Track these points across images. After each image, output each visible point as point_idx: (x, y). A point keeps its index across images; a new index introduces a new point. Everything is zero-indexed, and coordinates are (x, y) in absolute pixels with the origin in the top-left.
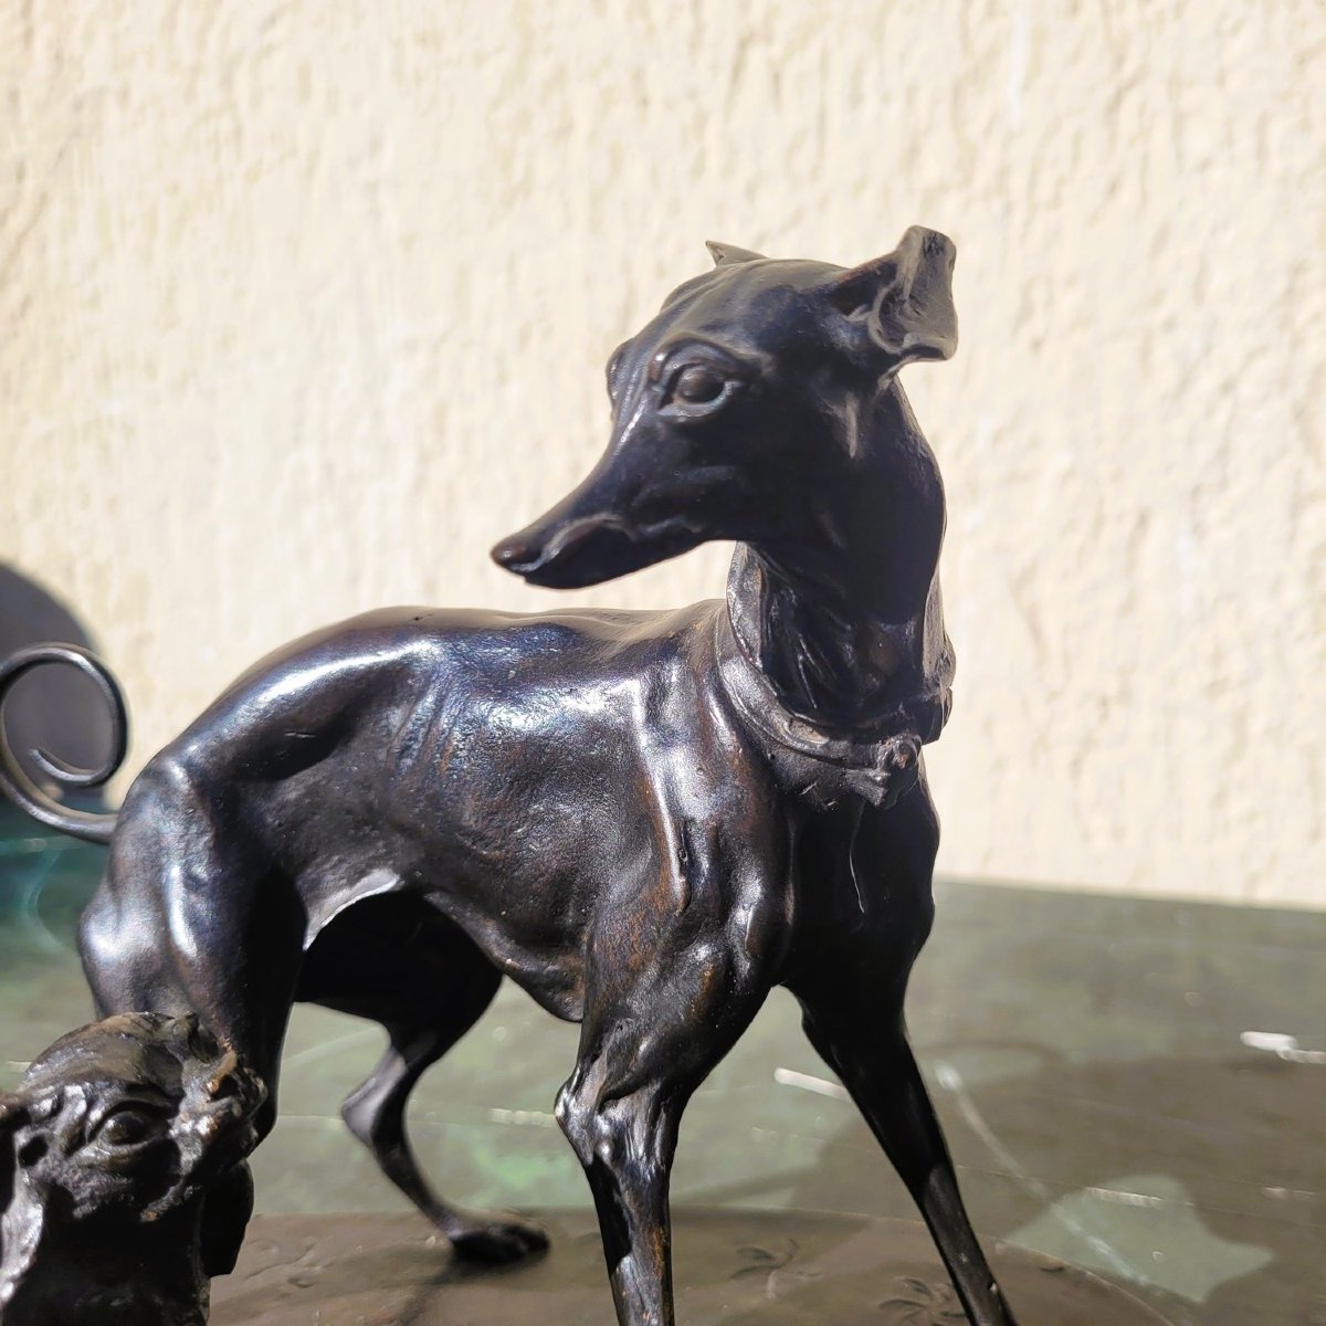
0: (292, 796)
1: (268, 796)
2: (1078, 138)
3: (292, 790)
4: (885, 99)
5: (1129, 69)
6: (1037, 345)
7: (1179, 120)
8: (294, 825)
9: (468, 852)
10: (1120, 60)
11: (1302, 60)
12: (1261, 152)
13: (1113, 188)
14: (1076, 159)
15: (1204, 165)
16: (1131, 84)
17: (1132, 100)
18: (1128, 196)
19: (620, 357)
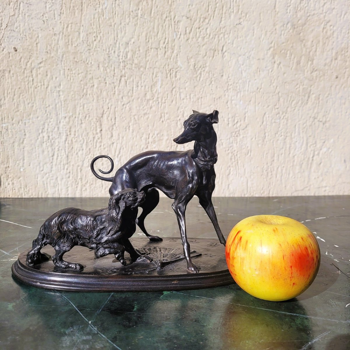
0: (138, 173)
1: (135, 173)
2: (168, 94)
3: (138, 172)
4: (142, 87)
5: (174, 86)
6: (163, 121)
7: (180, 93)
8: (139, 176)
9: (162, 177)
10: (173, 85)
11: (195, 87)
12: (190, 98)
13: (172, 101)
14: (167, 97)
15: (183, 99)
16: (174, 88)
17: (174, 90)
18: (174, 102)
19: (185, 121)
